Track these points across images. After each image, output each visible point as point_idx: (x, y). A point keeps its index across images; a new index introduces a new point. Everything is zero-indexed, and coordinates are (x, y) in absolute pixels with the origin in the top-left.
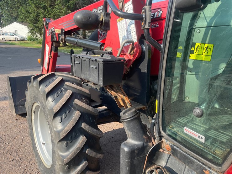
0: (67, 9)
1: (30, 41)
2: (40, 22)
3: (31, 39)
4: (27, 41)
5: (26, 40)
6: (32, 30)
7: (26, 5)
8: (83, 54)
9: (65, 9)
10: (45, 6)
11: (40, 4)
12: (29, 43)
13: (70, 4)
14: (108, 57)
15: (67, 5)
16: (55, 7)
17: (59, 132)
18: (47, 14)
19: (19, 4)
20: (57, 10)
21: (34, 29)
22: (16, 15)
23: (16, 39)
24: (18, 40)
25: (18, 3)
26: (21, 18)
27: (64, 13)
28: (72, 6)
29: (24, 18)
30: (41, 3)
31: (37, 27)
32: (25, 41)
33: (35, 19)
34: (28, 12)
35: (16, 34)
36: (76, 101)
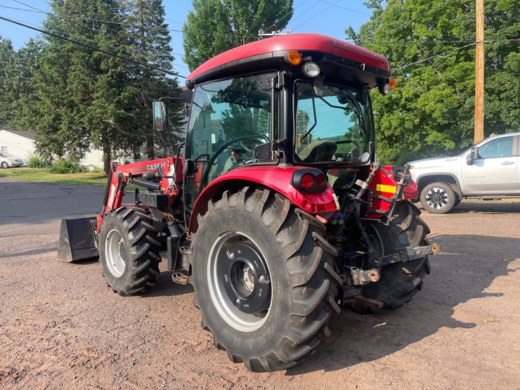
0: (116, 107)
1: (35, 167)
2: (61, 131)
3: (36, 164)
4: (28, 169)
5: (26, 167)
6: (43, 146)
7: (28, 95)
8: (147, 192)
9: (112, 106)
10: (72, 100)
11: (61, 98)
12: (31, 172)
13: (122, 97)
14: (159, 194)
15: (117, 99)
16: (93, 102)
17: (132, 240)
18: (75, 117)
19: (11, 93)
20: (96, 110)
21: (47, 145)
22: (4, 115)
23: (5, 165)
24: (8, 167)
25: (9, 90)
26: (21, 123)
27: (109, 114)
28: (126, 102)
29: (28, 124)
30: (64, 96)
31: (55, 141)
32: (24, 169)
33: (51, 126)
34: (36, 112)
35: (4, 155)
36: (142, 222)
